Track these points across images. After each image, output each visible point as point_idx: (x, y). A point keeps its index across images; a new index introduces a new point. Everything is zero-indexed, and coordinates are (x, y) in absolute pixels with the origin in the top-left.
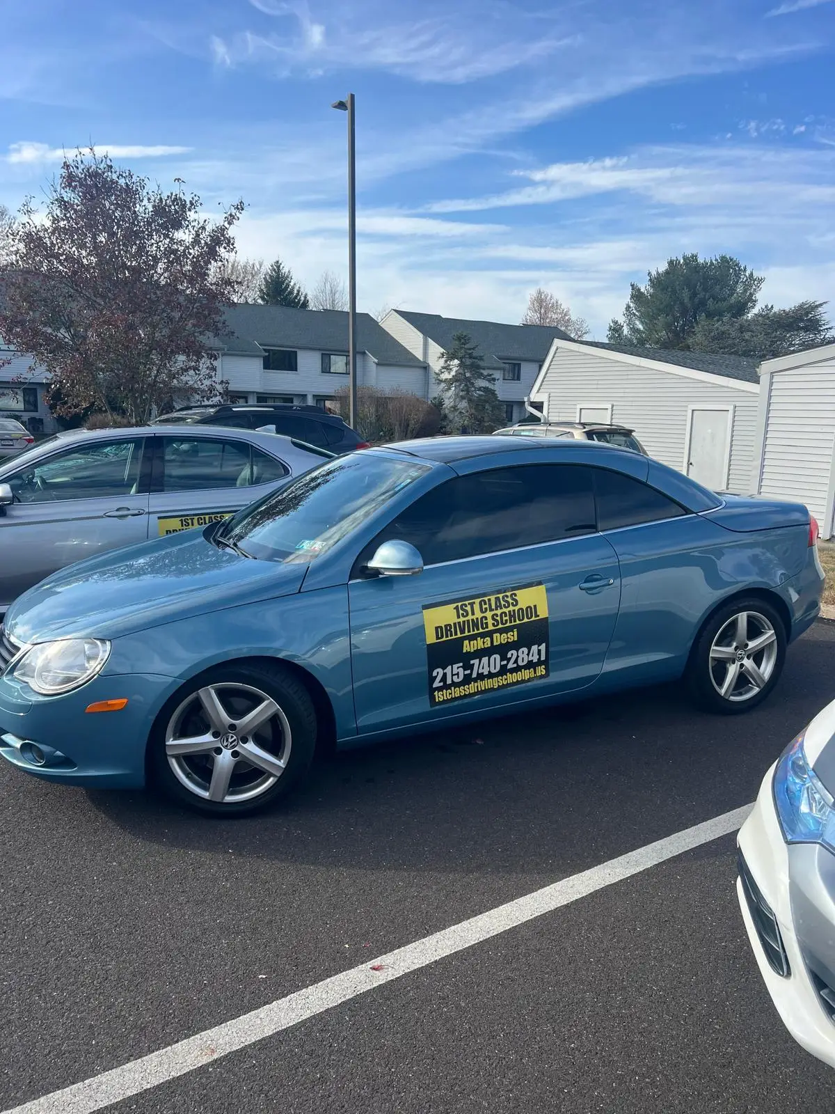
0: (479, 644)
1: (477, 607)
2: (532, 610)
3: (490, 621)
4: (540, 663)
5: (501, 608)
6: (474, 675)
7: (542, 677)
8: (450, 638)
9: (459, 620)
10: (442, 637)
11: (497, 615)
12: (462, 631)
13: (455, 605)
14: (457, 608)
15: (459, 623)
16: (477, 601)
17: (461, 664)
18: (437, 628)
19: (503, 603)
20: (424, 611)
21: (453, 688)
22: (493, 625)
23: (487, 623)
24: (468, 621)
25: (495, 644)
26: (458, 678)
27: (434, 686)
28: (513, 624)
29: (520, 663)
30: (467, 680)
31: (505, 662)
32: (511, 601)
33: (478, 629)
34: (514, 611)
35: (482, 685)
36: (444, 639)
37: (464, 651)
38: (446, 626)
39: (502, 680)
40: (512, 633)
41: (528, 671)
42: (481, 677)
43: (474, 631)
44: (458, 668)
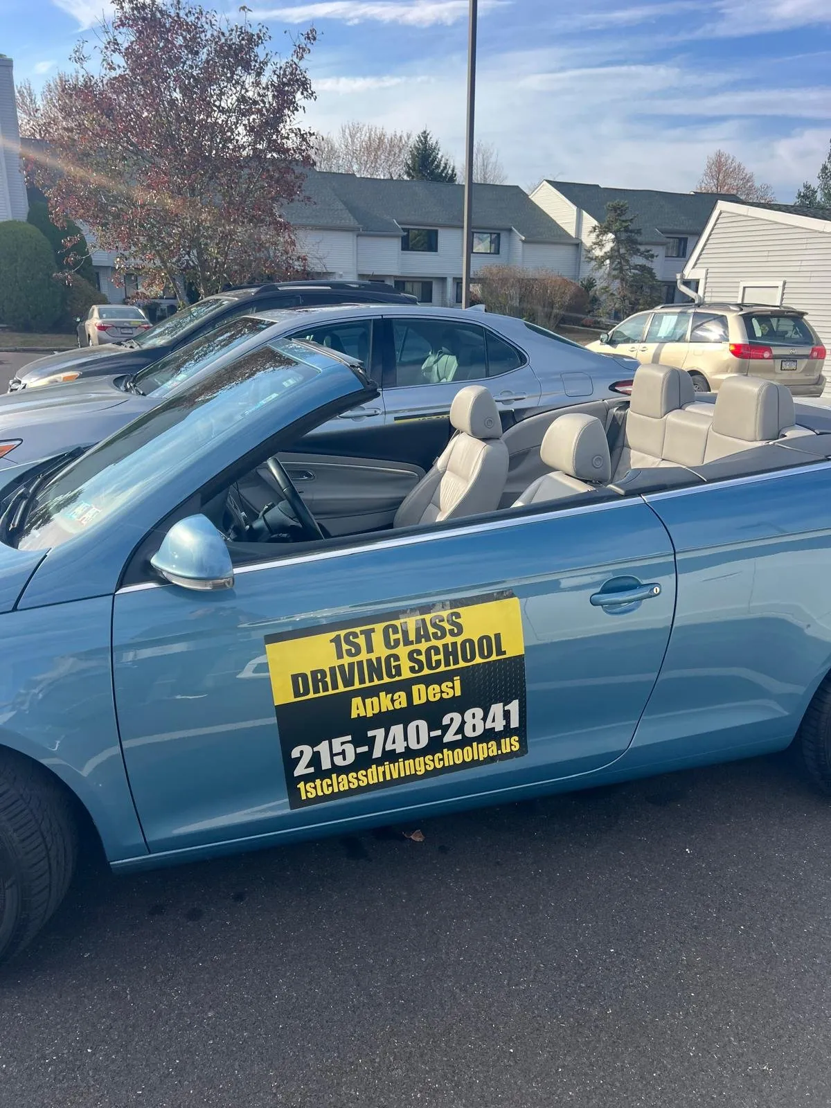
0: (385, 702)
1: (378, 638)
2: (492, 643)
3: (406, 664)
4: (508, 732)
5: (428, 639)
6: (377, 753)
7: (512, 754)
8: (322, 694)
9: (341, 662)
10: (307, 692)
11: (419, 652)
12: (348, 682)
13: (333, 635)
14: (337, 641)
15: (341, 667)
16: (379, 627)
17: (349, 738)
18: (295, 678)
19: (431, 630)
20: (266, 646)
21: (334, 776)
22: (412, 669)
23: (398, 668)
24: (360, 663)
25: (416, 702)
26: (344, 759)
27: (298, 772)
28: (452, 667)
29: (469, 733)
30: (363, 762)
31: (439, 733)
32: (448, 627)
33: (380, 678)
34: (454, 644)
35: (394, 770)
36: (311, 695)
37: (354, 715)
38: (314, 673)
39: (433, 761)
40: (450, 684)
41: (485, 745)
42: (390, 756)
43: (371, 680)
44: (343, 743)
